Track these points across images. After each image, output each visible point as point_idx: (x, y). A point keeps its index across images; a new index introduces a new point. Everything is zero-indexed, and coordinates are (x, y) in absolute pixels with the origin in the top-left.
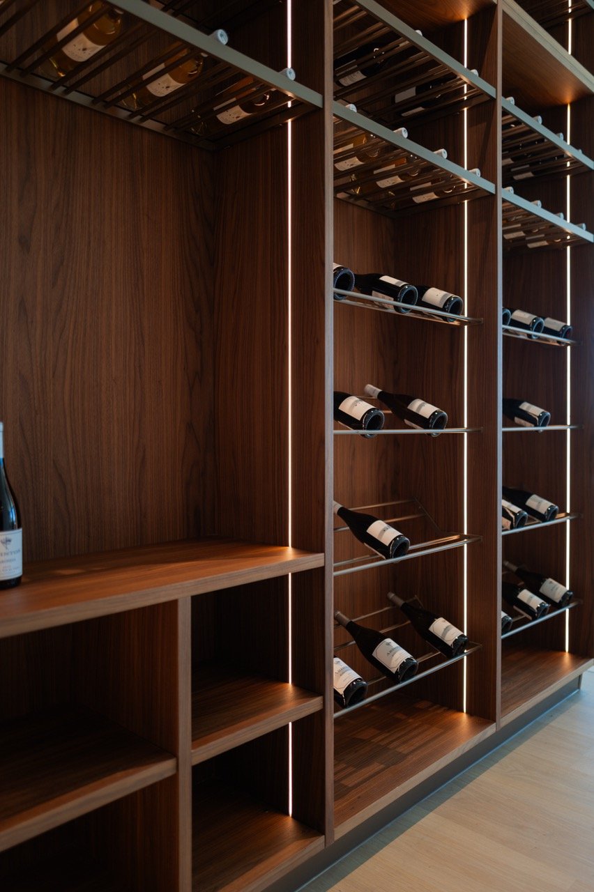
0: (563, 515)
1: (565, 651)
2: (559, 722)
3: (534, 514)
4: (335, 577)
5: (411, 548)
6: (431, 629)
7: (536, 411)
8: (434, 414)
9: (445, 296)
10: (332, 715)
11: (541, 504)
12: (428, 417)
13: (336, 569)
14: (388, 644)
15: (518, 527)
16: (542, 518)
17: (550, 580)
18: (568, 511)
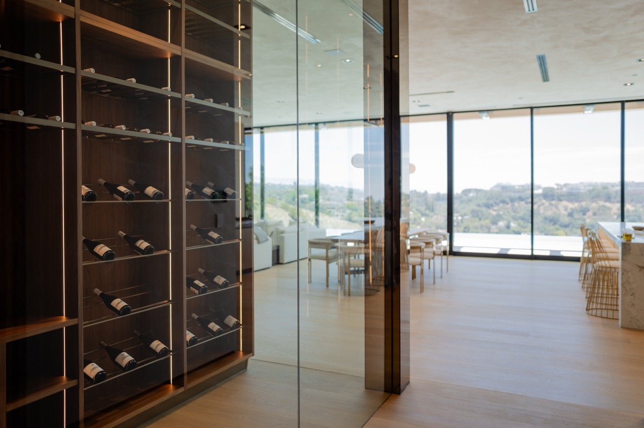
0: (239, 283)
1: (240, 350)
2: (227, 385)
3: (217, 286)
4: (84, 328)
5: (132, 310)
6: (151, 346)
7: (215, 235)
8: (147, 247)
9: (155, 191)
10: (82, 389)
11: (220, 280)
12: (143, 249)
13: (84, 325)
14: (123, 355)
15: (203, 293)
16: (221, 287)
17: (230, 316)
18: (241, 281)
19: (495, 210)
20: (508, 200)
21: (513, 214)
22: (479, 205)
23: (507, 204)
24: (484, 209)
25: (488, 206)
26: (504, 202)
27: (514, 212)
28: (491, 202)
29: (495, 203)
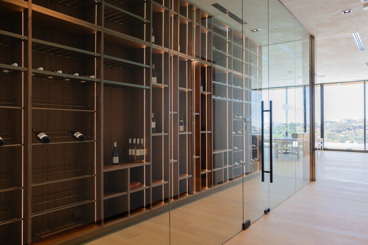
19: (343, 134)
20: (352, 128)
21: (355, 136)
22: (332, 131)
23: (351, 130)
24: (336, 133)
25: (339, 132)
26: (349, 129)
27: (356, 135)
28: (341, 129)
29: (343, 130)
